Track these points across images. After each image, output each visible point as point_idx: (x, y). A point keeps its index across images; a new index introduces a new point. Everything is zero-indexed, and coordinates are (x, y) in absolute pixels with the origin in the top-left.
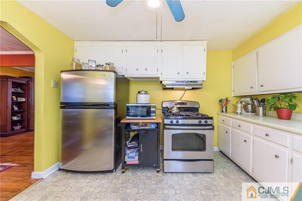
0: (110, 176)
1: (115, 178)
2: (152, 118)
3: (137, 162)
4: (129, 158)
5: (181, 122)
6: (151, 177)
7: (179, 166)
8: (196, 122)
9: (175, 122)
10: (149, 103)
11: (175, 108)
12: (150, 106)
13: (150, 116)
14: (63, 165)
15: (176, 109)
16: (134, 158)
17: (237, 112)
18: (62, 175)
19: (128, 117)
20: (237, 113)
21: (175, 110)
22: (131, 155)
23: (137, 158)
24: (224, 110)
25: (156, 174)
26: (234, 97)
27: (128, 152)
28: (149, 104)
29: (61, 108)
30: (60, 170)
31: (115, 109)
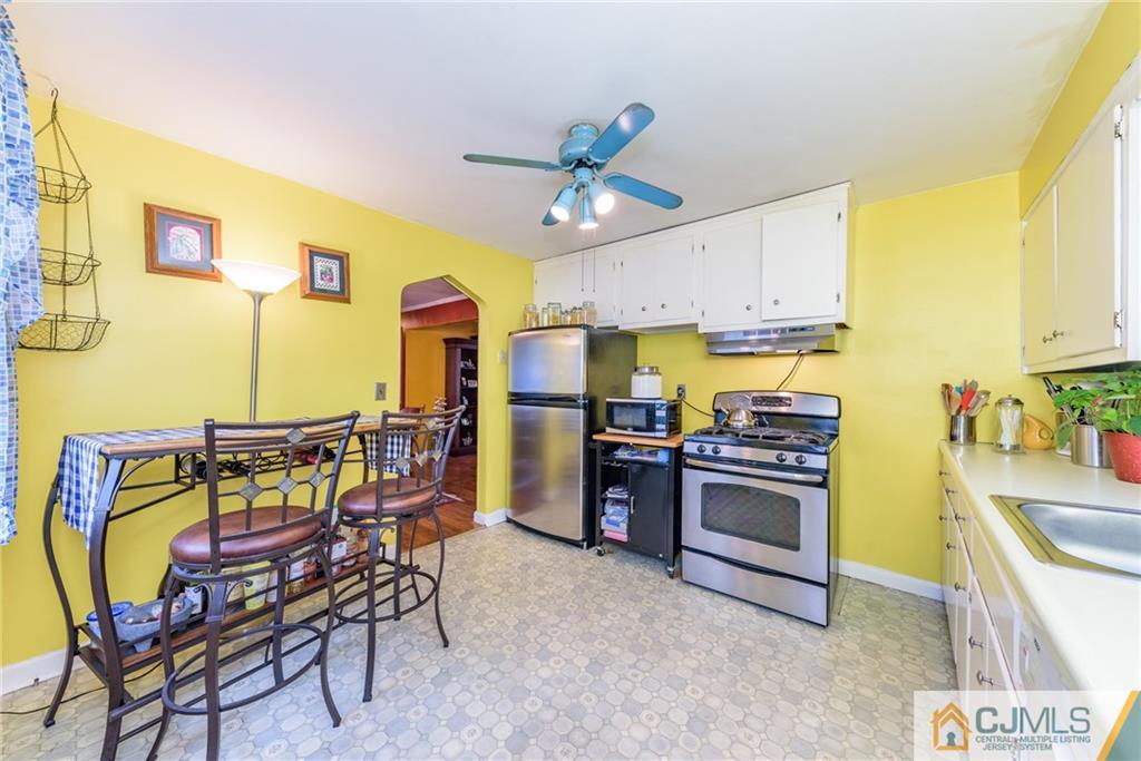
0: (575, 551)
1: (582, 558)
2: (658, 434)
3: (624, 538)
4: (608, 522)
5: (726, 451)
6: (649, 579)
7: (717, 573)
8: (770, 456)
9: (709, 450)
10: (659, 396)
11: (743, 412)
12: (654, 405)
13: (654, 430)
14: (516, 514)
15: (747, 419)
16: (618, 525)
17: (1002, 442)
18: (509, 528)
19: (608, 430)
20: (1001, 446)
21: (742, 420)
22: (614, 518)
23: (624, 526)
24: (961, 431)
25: (665, 578)
26: (1030, 378)
27: (609, 509)
28: (659, 399)
29: (512, 402)
30: (509, 521)
31: (585, 408)
